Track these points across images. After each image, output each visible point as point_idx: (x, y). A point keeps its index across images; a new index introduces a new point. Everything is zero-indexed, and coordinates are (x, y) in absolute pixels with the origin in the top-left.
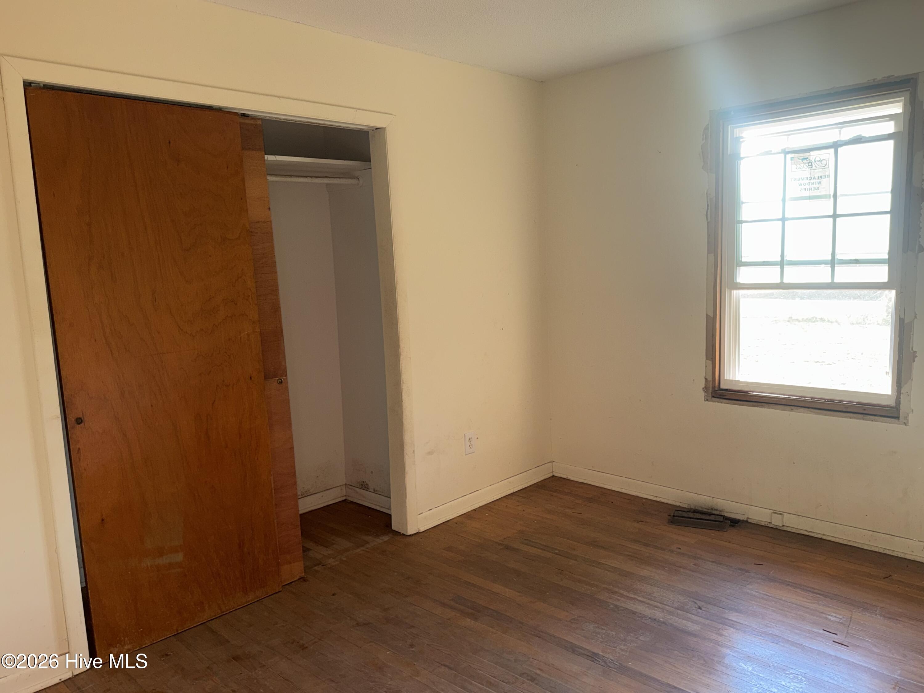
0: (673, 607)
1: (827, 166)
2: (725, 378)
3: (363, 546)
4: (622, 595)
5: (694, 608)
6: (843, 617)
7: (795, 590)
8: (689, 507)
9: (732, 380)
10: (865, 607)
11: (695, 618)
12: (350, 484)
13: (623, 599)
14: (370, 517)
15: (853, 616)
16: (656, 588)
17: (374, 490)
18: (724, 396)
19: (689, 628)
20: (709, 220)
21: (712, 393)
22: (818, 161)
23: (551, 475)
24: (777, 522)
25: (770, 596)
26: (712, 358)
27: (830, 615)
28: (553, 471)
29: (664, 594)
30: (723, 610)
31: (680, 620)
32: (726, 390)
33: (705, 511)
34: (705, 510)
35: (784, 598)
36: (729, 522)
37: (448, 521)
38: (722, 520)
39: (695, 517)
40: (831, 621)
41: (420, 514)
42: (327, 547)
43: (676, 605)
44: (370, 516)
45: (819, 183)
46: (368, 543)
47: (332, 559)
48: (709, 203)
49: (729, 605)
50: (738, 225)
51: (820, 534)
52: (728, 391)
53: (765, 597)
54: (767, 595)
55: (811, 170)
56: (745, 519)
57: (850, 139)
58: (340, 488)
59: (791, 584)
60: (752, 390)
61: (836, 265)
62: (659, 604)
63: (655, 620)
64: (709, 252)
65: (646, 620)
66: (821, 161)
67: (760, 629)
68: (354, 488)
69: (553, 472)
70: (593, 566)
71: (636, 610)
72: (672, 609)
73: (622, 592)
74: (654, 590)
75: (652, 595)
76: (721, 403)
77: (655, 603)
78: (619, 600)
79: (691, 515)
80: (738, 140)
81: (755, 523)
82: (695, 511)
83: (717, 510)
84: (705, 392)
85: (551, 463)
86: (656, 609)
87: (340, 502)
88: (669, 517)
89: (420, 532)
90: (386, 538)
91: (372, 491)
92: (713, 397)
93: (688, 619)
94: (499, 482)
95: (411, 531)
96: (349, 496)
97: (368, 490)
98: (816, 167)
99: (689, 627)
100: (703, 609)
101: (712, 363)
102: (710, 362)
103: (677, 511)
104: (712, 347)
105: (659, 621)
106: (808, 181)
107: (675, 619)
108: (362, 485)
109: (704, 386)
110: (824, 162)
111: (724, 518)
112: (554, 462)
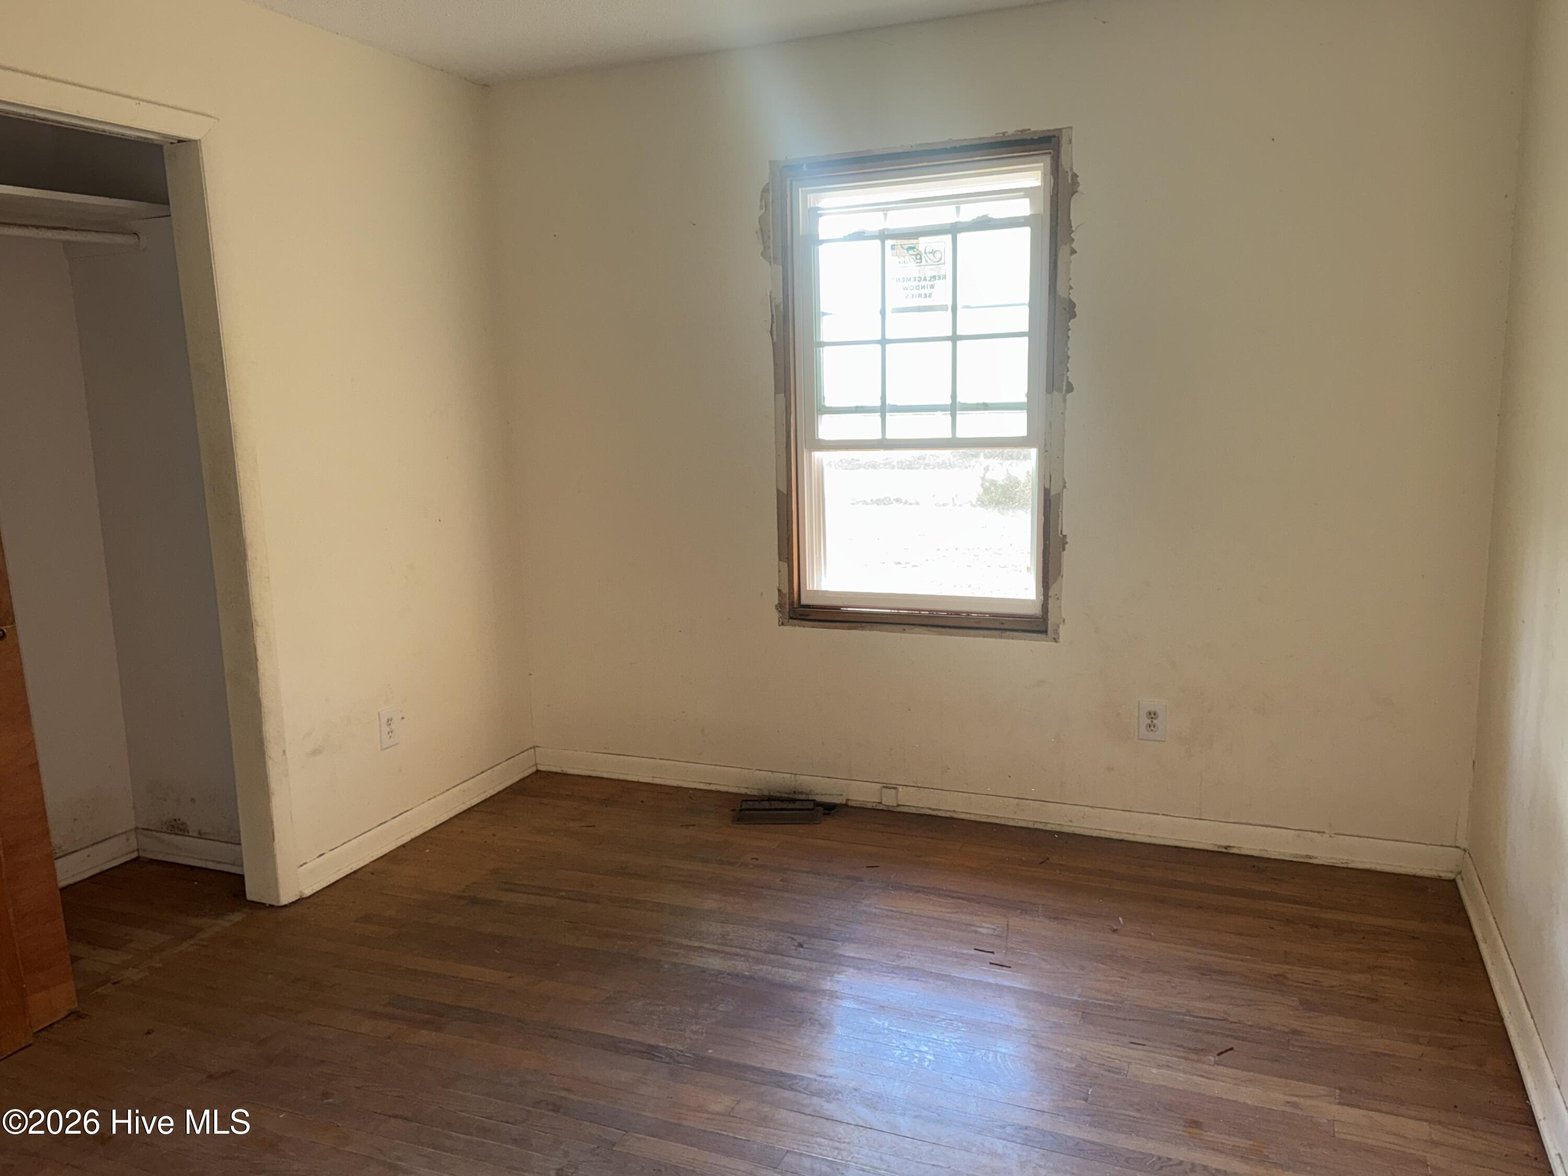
0: (761, 951)
1: (942, 261)
2: (808, 589)
3: (192, 937)
4: (680, 946)
5: (793, 948)
6: (997, 927)
7: (928, 897)
8: (761, 794)
9: (818, 591)
10: (1022, 908)
11: (797, 962)
12: (146, 827)
13: (682, 951)
14: (196, 883)
15: (1011, 924)
16: (732, 926)
17: (199, 833)
18: (808, 615)
19: (790, 979)
20: (775, 340)
21: (789, 612)
22: (930, 253)
23: (533, 769)
24: (889, 800)
25: (896, 912)
26: (788, 558)
27: (979, 927)
28: (538, 762)
29: (745, 933)
30: (835, 942)
31: (775, 970)
32: (808, 606)
33: (785, 797)
34: (784, 795)
35: (915, 912)
36: (822, 809)
37: (355, 872)
38: (812, 807)
39: (773, 807)
40: (983, 934)
41: (301, 866)
42: (116, 949)
43: (765, 946)
44: (196, 881)
45: (932, 287)
46: (201, 929)
47: (131, 968)
48: (774, 312)
49: (841, 934)
50: (818, 349)
51: (948, 811)
52: (812, 608)
53: (890, 913)
54: (892, 911)
55: (920, 266)
56: (844, 802)
57: (973, 220)
58: (124, 836)
59: (921, 889)
60: (846, 604)
61: (958, 412)
62: (738, 950)
63: (737, 975)
64: (776, 392)
65: (723, 978)
66: (933, 252)
67: (890, 963)
68: (155, 833)
69: (536, 764)
70: (627, 907)
71: (705, 966)
72: (760, 955)
73: (678, 940)
74: (729, 929)
75: (727, 937)
76: (804, 627)
77: (734, 949)
78: (677, 954)
79: (766, 805)
80: (815, 214)
81: (858, 805)
82: (770, 799)
83: (801, 793)
84: (780, 611)
85: (532, 751)
86: (736, 957)
87: (126, 863)
88: (733, 813)
89: (303, 899)
90: (237, 917)
91: (196, 834)
92: (791, 618)
93: (786, 966)
94: (444, 792)
95: (286, 897)
96: (144, 851)
97: (186, 834)
98: (927, 261)
99: (790, 977)
100: (805, 946)
101: (788, 566)
102: (784, 565)
103: (746, 801)
104: (786, 541)
105: (744, 976)
106: (916, 283)
107: (767, 969)
108: (173, 826)
109: (777, 602)
110: (938, 255)
111: (814, 803)
112: (538, 747)
